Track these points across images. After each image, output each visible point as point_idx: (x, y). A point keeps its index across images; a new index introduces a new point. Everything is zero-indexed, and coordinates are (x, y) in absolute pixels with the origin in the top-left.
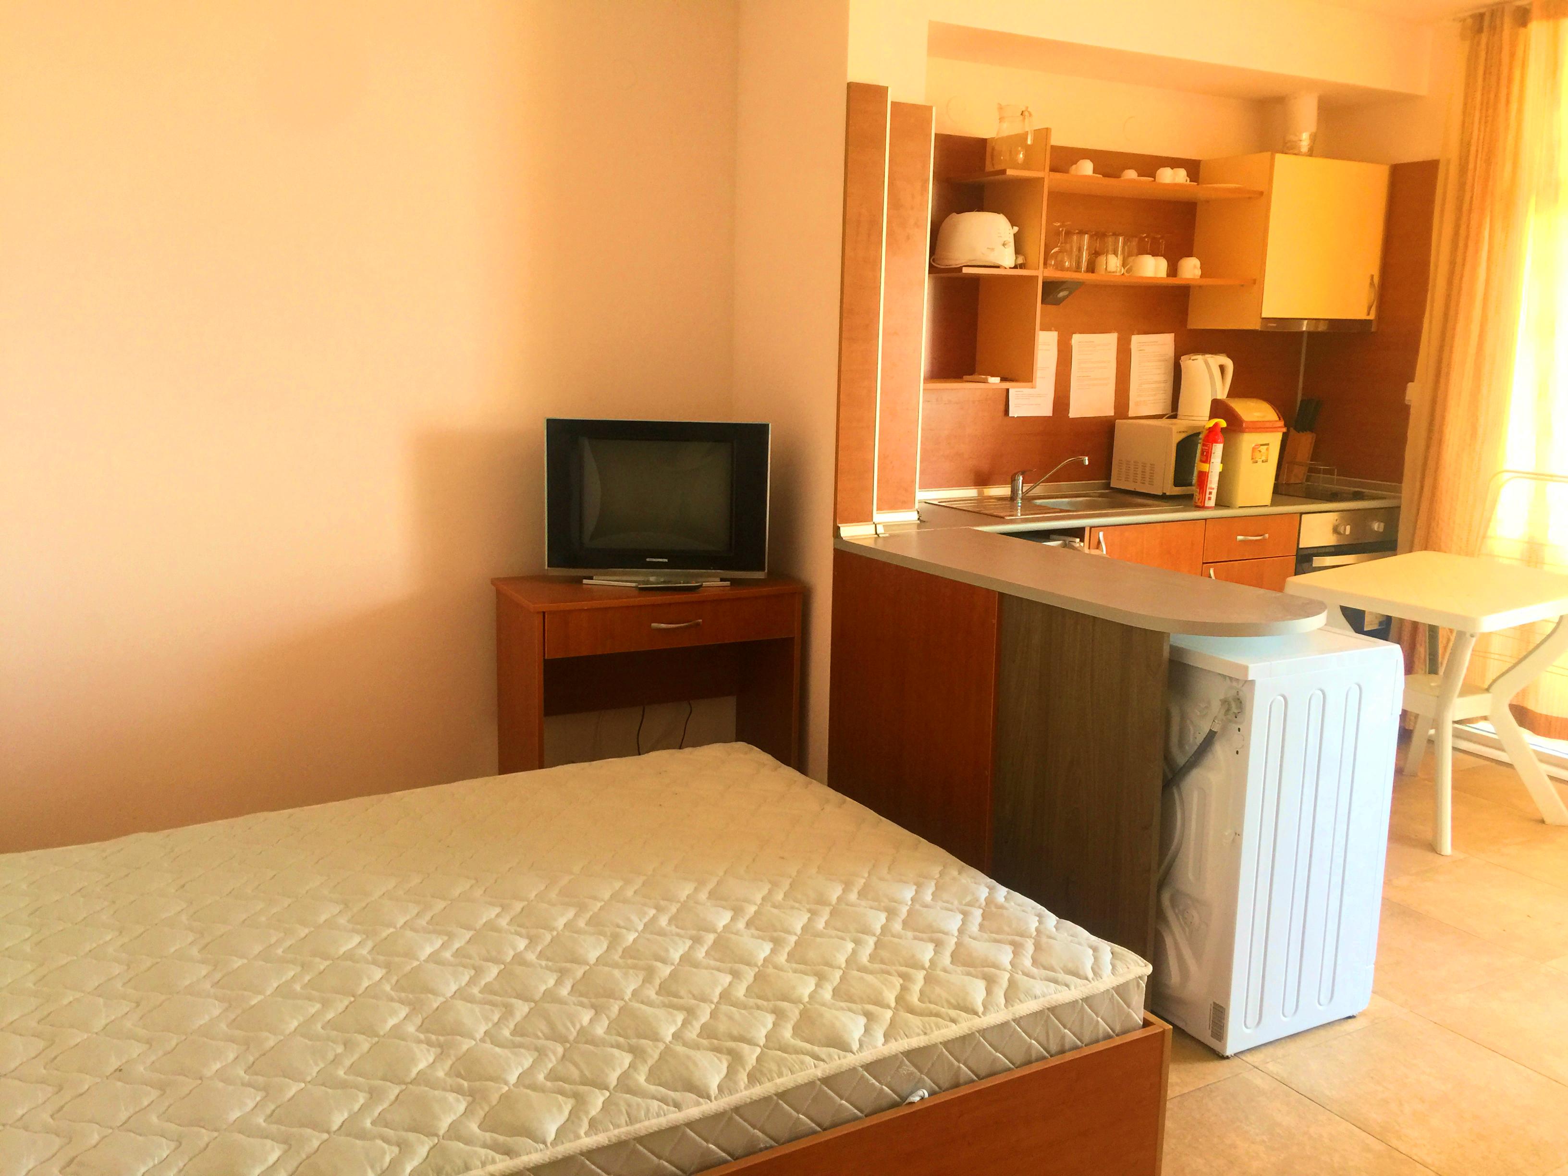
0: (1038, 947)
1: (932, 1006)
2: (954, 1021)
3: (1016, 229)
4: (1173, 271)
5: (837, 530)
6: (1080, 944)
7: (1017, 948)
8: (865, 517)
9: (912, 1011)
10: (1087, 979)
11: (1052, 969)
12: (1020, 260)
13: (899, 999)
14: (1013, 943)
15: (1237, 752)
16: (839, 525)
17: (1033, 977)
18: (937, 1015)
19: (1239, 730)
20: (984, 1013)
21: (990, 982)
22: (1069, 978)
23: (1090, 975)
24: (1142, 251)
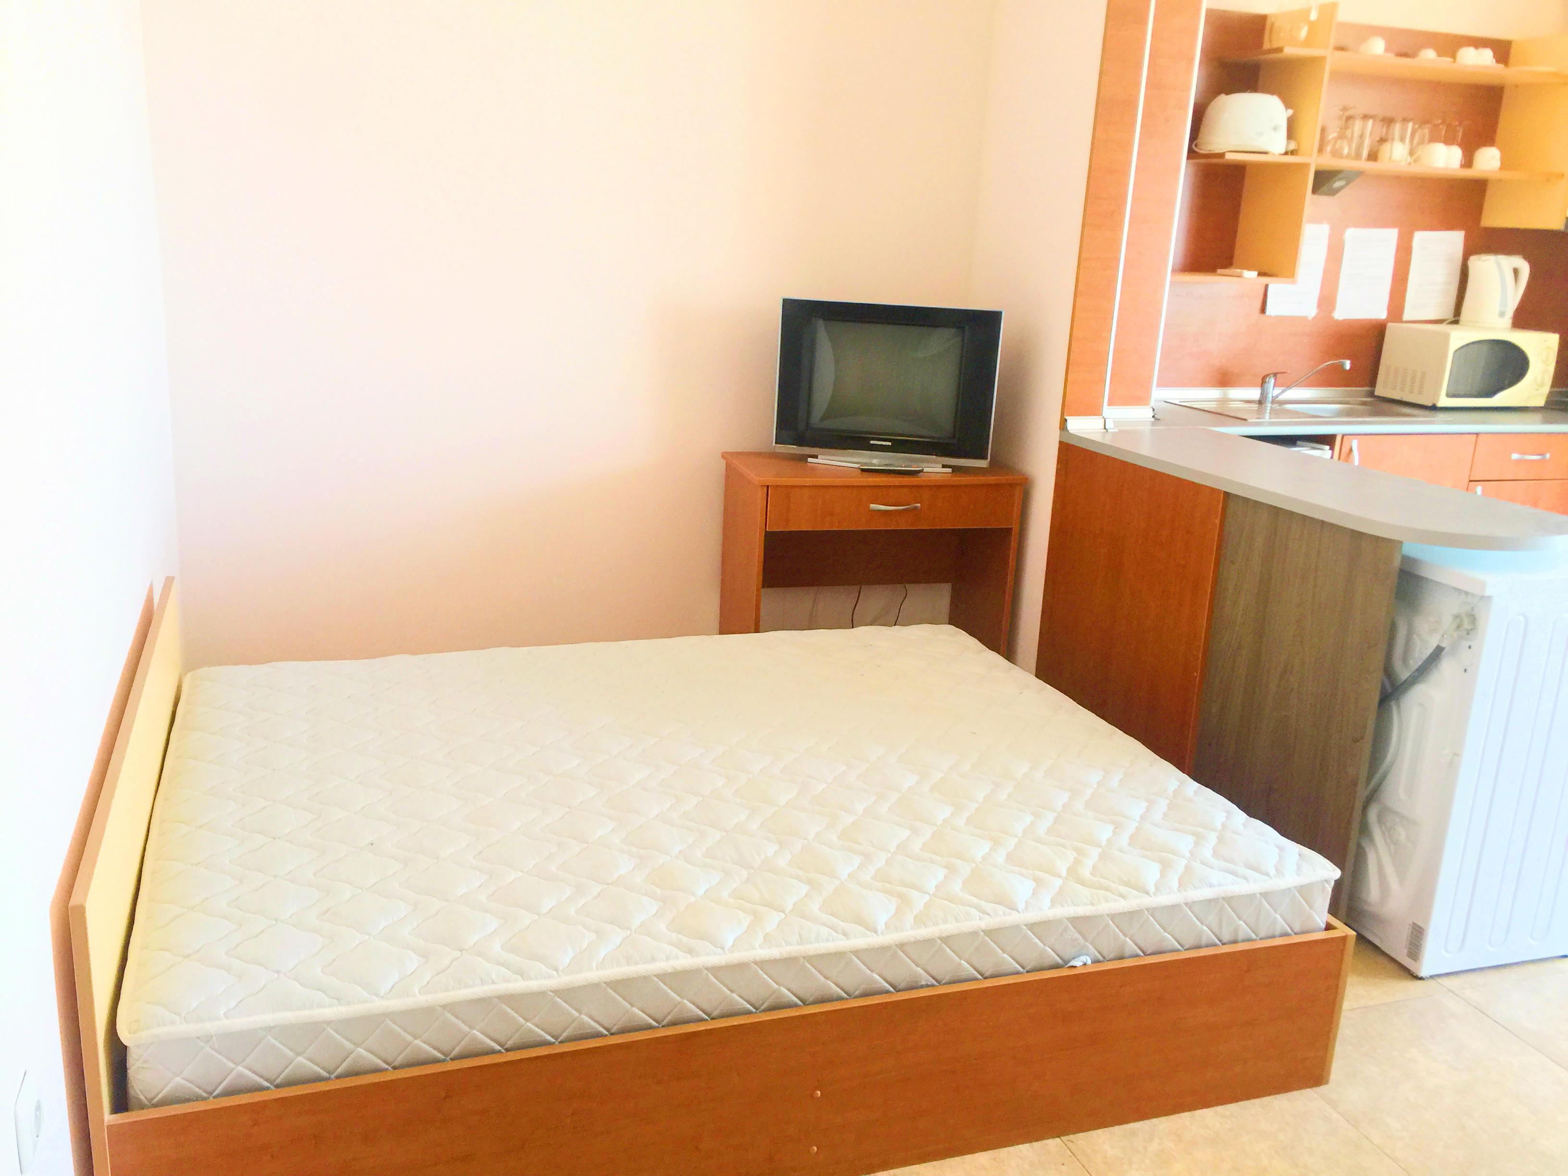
0: (1221, 839)
1: (1103, 880)
2: (1122, 896)
3: (1290, 112)
4: (1468, 162)
5: (1063, 423)
6: (1266, 842)
7: (1199, 839)
8: (1093, 410)
9: (1081, 882)
10: (1267, 875)
11: (1232, 862)
12: (1292, 146)
13: (1071, 871)
14: (1195, 834)
15: (1465, 670)
16: (1067, 418)
17: (1211, 867)
18: (1107, 889)
19: (1470, 647)
20: (1155, 894)
21: (1166, 866)
22: (1249, 873)
23: (1272, 872)
24: (1433, 139)
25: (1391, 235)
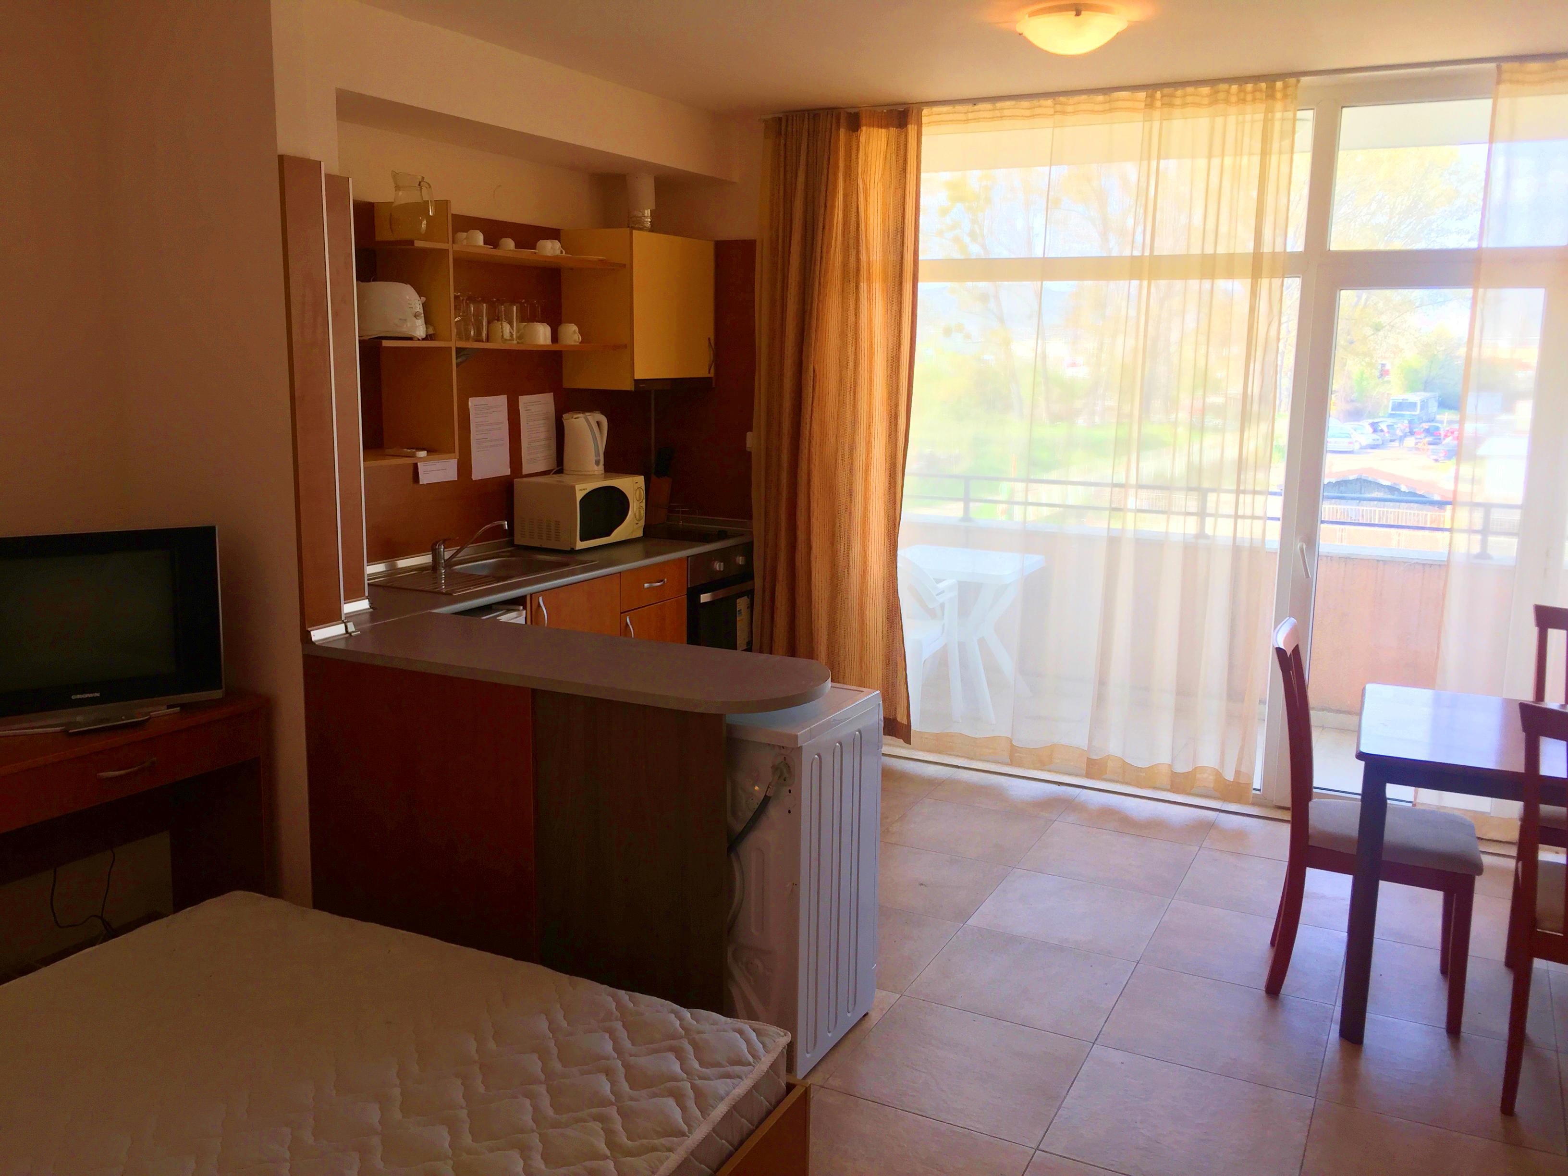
0: (694, 1045)
1: (645, 1141)
2: (670, 1150)
3: (424, 299)
6: (724, 1031)
7: (679, 1054)
8: (333, 616)
9: (630, 1153)
10: (750, 1064)
11: (718, 1065)
12: (431, 331)
13: (610, 1144)
14: (672, 1049)
15: (789, 812)
16: (309, 629)
17: (709, 1079)
18: (654, 1149)
19: (790, 791)
20: (690, 1132)
21: (678, 1097)
22: (737, 1068)
23: (751, 1059)
24: (533, 319)
25: (502, 401)
